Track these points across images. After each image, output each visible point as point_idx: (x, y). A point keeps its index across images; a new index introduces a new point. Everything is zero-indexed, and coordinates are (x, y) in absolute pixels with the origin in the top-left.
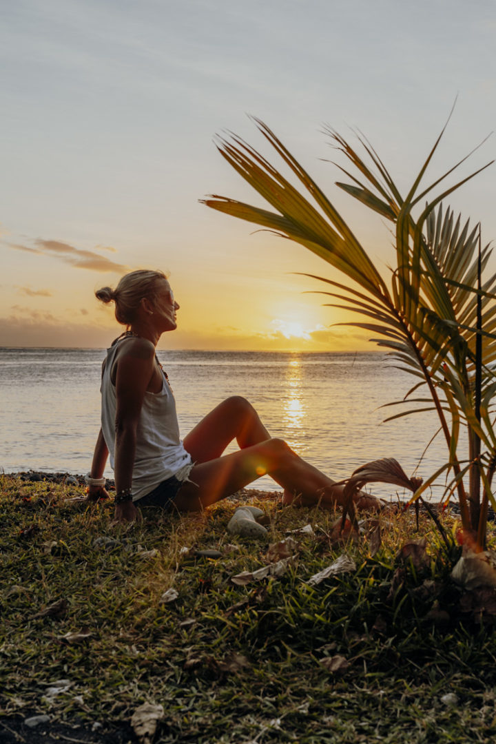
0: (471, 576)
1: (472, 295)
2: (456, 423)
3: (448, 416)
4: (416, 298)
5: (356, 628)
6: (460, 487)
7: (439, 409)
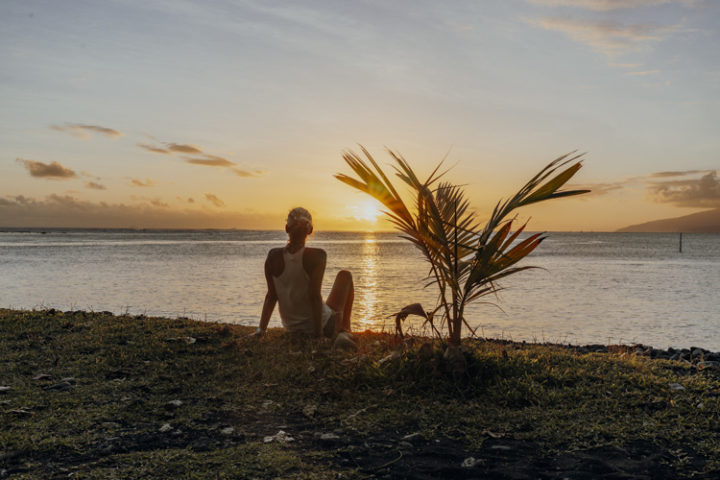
0: (452, 356)
1: (453, 229)
2: (444, 284)
3: (441, 282)
4: (427, 229)
5: (399, 379)
6: (448, 316)
7: (438, 281)
